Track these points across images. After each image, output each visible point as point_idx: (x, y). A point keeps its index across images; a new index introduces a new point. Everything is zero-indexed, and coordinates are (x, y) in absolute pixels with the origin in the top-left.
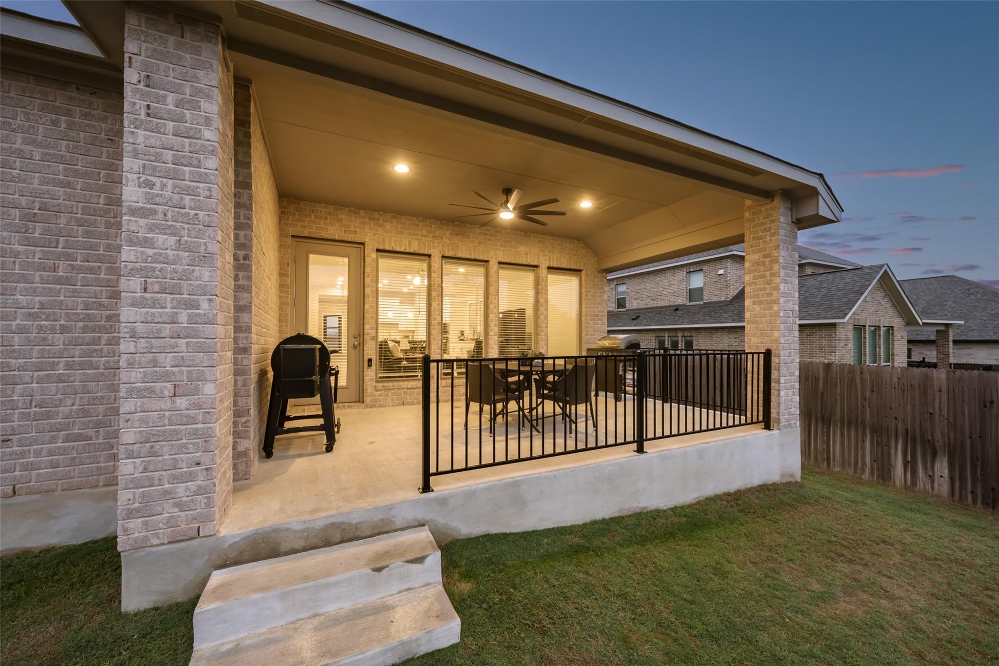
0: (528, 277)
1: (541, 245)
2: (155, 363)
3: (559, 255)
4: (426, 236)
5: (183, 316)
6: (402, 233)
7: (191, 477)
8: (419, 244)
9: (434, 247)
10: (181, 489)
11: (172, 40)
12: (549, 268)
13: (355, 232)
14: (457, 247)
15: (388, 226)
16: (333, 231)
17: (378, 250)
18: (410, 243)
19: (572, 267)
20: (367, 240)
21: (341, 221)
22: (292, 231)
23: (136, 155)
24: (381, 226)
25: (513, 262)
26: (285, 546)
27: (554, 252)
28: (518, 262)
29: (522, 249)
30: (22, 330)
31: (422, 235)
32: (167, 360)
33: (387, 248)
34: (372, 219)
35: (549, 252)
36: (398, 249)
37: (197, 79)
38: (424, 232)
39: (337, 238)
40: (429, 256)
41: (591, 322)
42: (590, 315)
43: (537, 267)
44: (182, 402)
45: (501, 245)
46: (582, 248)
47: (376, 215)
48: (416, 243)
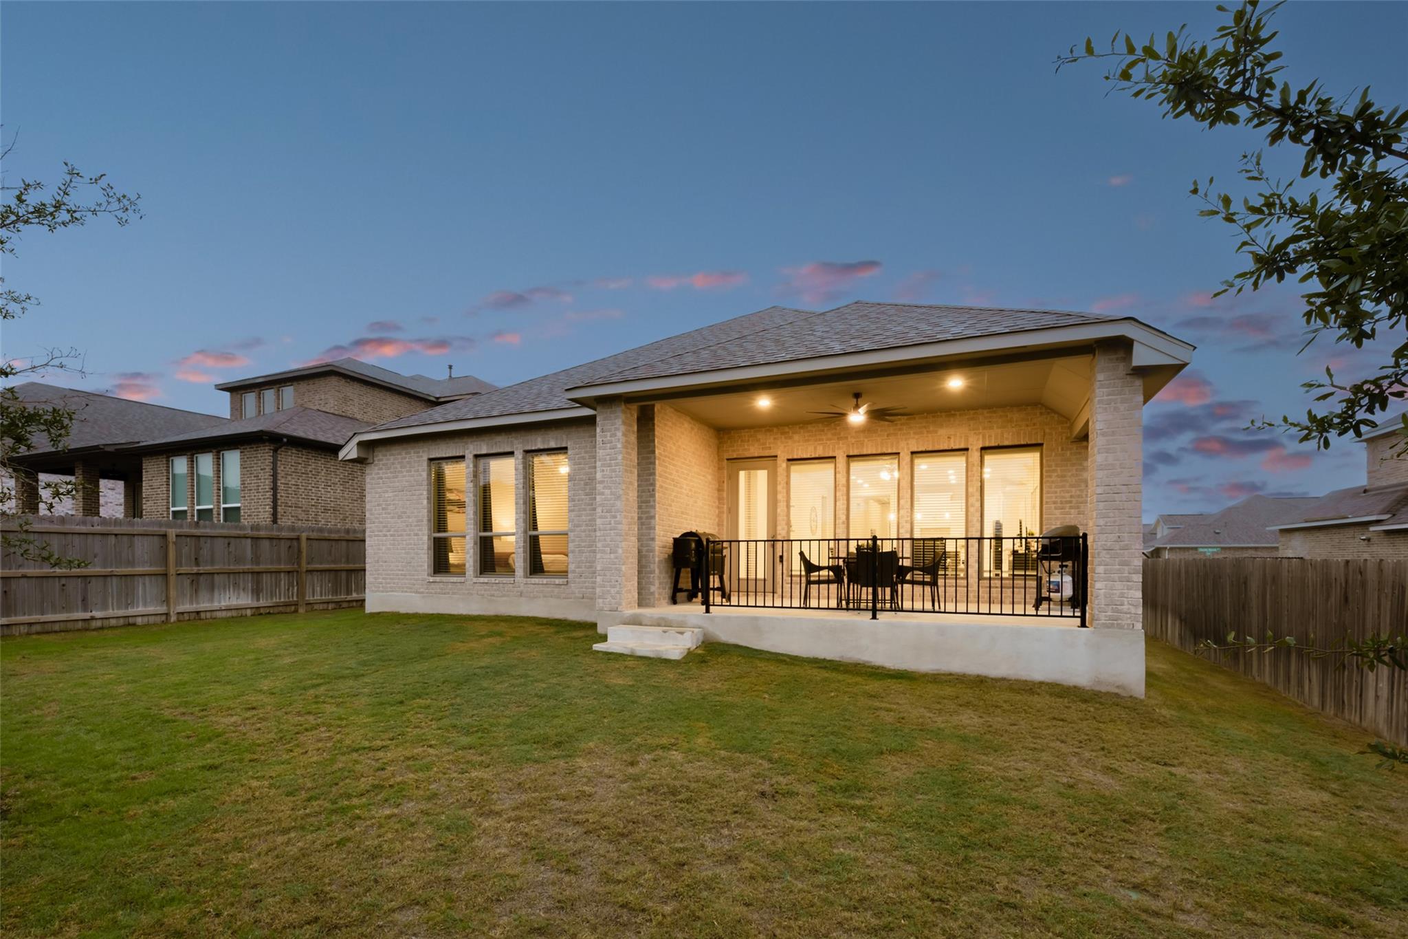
0: (959, 462)
1: (972, 423)
2: (605, 540)
3: (999, 431)
4: (831, 439)
5: (612, 522)
6: (808, 440)
7: (614, 587)
8: (824, 449)
9: (839, 448)
10: (612, 590)
12: (983, 449)
13: (770, 448)
14: (862, 444)
15: (796, 437)
16: (754, 450)
17: (789, 460)
18: (815, 448)
19: (1022, 443)
20: (779, 453)
21: (758, 440)
22: (726, 456)
24: (790, 438)
25: (930, 449)
26: (644, 623)
27: (991, 428)
28: (936, 448)
29: (943, 432)
30: (585, 531)
31: (828, 439)
32: (608, 539)
33: (795, 457)
34: (783, 433)
35: (984, 428)
36: (805, 456)
37: (615, 424)
38: (830, 436)
39: (756, 455)
40: (835, 457)
41: (1057, 512)
42: (1055, 503)
43: (967, 449)
44: (612, 556)
45: (915, 433)
46: (1041, 414)
47: (787, 429)
48: (821, 447)
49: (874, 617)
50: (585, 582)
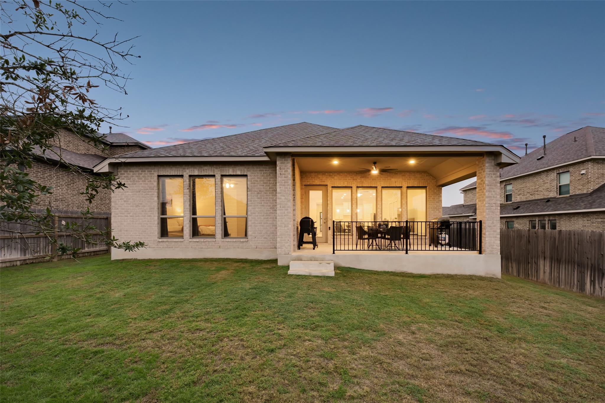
0: (398, 192)
1: (403, 177)
2: (282, 221)
3: (413, 181)
4: (350, 180)
5: (286, 212)
6: (341, 179)
7: (287, 243)
8: (347, 183)
9: (354, 184)
10: (286, 245)
11: (283, 159)
12: (407, 187)
13: (324, 181)
14: (363, 182)
15: (336, 178)
16: (317, 182)
17: (332, 187)
18: (344, 183)
19: (421, 186)
20: (328, 184)
21: (319, 178)
22: (304, 184)
23: (279, 182)
24: (333, 178)
25: (389, 186)
27: (410, 180)
28: (391, 186)
29: (393, 180)
31: (349, 179)
32: (284, 220)
33: (335, 186)
34: (330, 176)
35: (408, 180)
36: (339, 186)
38: (350, 178)
39: (318, 184)
40: (352, 187)
41: (432, 211)
42: (431, 208)
43: (401, 187)
44: (286, 228)
45: (383, 180)
46: (427, 176)
47: (331, 174)
48: (346, 183)
49: (407, 253)
50: (258, 240)
